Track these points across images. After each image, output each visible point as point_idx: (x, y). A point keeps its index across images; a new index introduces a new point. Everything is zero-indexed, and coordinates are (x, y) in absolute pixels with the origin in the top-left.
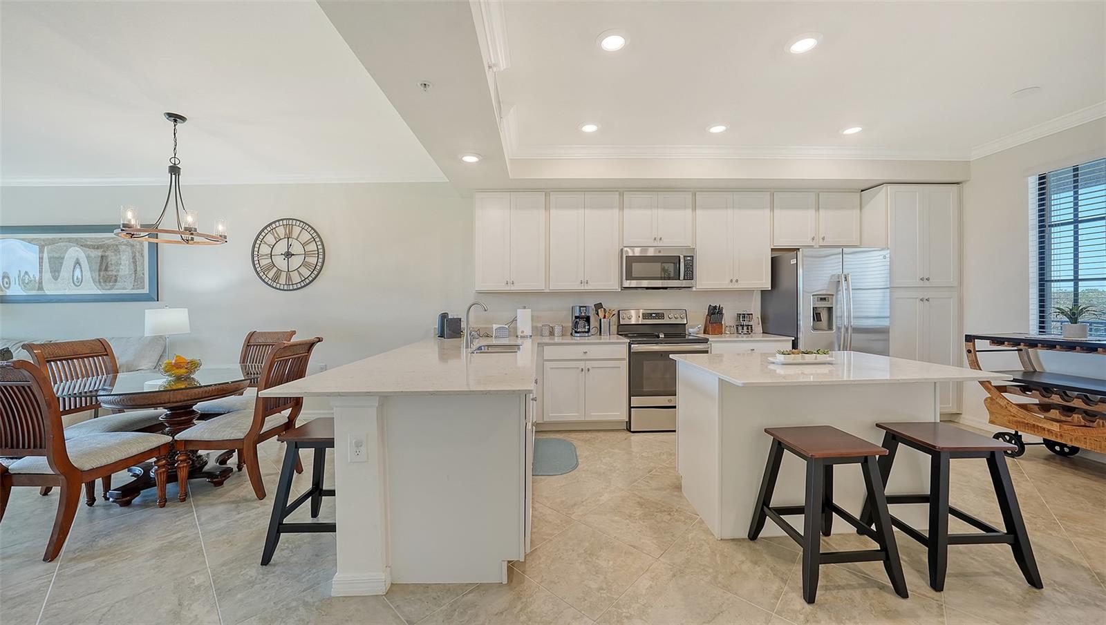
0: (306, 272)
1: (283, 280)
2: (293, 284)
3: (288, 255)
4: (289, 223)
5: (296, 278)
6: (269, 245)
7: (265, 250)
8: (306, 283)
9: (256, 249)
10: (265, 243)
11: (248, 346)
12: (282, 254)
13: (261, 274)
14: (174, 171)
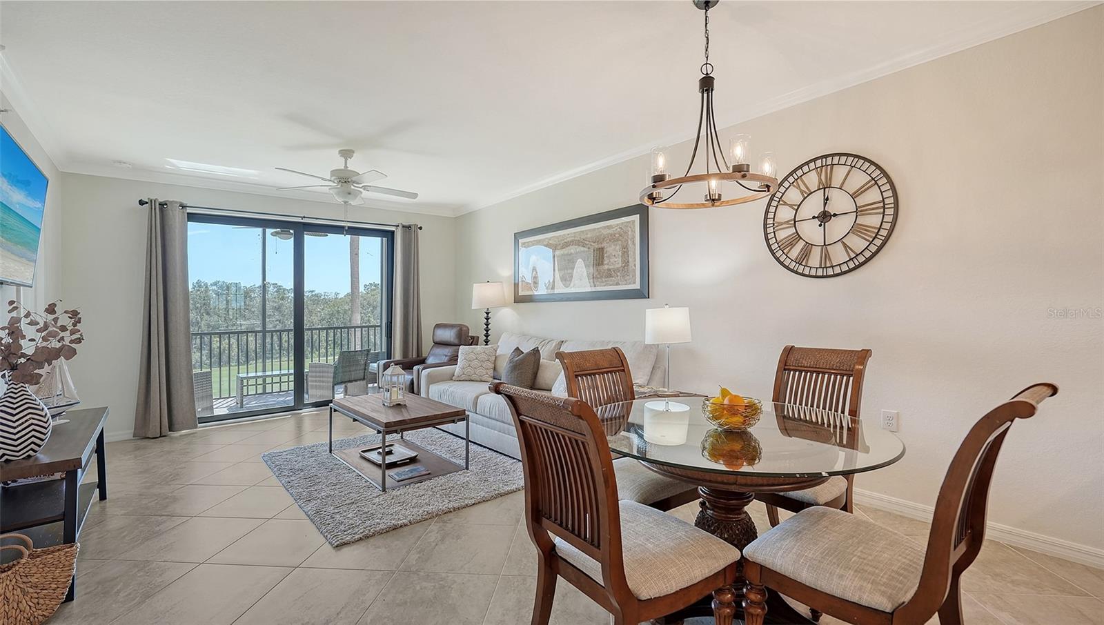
0: (858, 244)
2: (832, 267)
3: (825, 217)
4: (825, 162)
5: (838, 255)
6: (791, 206)
7: (785, 213)
8: (858, 263)
9: (771, 215)
10: (785, 204)
11: (785, 370)
12: (814, 217)
13: (778, 255)
14: (707, 84)
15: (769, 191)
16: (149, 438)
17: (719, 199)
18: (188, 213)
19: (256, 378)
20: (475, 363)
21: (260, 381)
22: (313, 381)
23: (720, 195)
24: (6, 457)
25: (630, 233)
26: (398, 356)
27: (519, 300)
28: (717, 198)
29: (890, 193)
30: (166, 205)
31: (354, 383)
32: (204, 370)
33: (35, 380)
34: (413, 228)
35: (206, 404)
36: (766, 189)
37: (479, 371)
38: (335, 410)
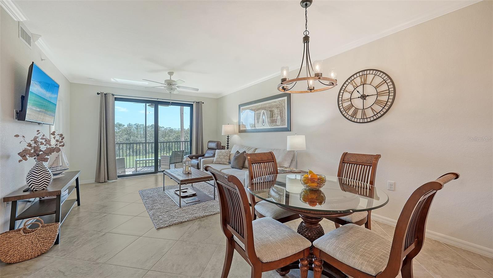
0: (378, 108)
1: (359, 115)
2: (367, 118)
3: (364, 97)
4: (363, 73)
5: (369, 113)
6: (349, 92)
7: (346, 96)
8: (378, 117)
9: (341, 96)
10: (347, 91)
11: (343, 163)
12: (359, 97)
13: (344, 113)
14: (306, 39)
15: (333, 85)
16: (100, 182)
17: (313, 89)
18: (115, 98)
19: (143, 160)
20: (222, 157)
21: (144, 162)
22: (162, 162)
23: (314, 87)
24: (35, 189)
25: (283, 104)
26: (194, 153)
27: (241, 131)
28: (312, 88)
29: (392, 86)
30: (107, 94)
31: (178, 163)
32: (120, 157)
33: (46, 160)
34: (200, 103)
35: (123, 170)
36: (332, 84)
37: (223, 160)
38: (165, 174)
